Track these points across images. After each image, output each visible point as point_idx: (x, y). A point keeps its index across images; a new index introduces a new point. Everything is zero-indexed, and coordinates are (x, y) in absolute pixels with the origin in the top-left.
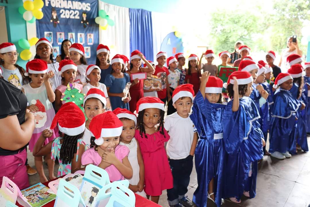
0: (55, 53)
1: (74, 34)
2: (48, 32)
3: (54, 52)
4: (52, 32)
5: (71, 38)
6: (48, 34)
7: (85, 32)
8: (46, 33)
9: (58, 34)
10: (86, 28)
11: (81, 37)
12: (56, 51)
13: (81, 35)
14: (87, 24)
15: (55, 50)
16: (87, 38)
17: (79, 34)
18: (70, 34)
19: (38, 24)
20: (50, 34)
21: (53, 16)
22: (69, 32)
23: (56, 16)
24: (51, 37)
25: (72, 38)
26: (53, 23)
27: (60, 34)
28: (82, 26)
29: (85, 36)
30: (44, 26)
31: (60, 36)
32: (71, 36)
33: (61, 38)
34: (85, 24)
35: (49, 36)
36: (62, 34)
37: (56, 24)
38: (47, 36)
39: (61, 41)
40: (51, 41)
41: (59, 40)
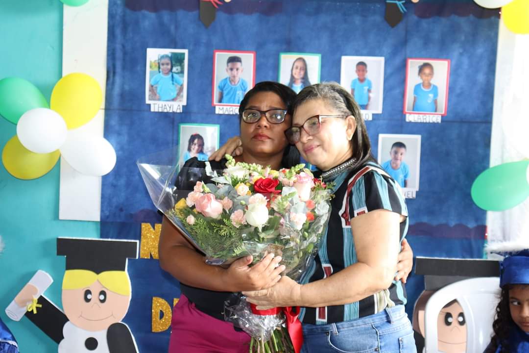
2: (168, 52)
3: (189, 149)
4: (186, 51)
6: (162, 57)
7: (387, 49)
8: (153, 54)
9: (221, 58)
10: (401, 29)
11: (362, 80)
12: (201, 145)
13: (362, 66)
14: (409, 2)
15: (193, 138)
16: (404, 81)
19: (119, 11)
20: (177, 60)
22: (289, 49)
24: (182, 72)
25: (305, 79)
28: (377, 18)
29: (389, 71)
30: (148, 19)
31: (232, 69)
32: (298, 70)
33: (237, 79)
34: (397, 2)
35: (169, 67)
36: (243, 60)
37: (216, 6)
38: (159, 68)
39: (234, 94)
40: (178, 94)
41: (225, 93)
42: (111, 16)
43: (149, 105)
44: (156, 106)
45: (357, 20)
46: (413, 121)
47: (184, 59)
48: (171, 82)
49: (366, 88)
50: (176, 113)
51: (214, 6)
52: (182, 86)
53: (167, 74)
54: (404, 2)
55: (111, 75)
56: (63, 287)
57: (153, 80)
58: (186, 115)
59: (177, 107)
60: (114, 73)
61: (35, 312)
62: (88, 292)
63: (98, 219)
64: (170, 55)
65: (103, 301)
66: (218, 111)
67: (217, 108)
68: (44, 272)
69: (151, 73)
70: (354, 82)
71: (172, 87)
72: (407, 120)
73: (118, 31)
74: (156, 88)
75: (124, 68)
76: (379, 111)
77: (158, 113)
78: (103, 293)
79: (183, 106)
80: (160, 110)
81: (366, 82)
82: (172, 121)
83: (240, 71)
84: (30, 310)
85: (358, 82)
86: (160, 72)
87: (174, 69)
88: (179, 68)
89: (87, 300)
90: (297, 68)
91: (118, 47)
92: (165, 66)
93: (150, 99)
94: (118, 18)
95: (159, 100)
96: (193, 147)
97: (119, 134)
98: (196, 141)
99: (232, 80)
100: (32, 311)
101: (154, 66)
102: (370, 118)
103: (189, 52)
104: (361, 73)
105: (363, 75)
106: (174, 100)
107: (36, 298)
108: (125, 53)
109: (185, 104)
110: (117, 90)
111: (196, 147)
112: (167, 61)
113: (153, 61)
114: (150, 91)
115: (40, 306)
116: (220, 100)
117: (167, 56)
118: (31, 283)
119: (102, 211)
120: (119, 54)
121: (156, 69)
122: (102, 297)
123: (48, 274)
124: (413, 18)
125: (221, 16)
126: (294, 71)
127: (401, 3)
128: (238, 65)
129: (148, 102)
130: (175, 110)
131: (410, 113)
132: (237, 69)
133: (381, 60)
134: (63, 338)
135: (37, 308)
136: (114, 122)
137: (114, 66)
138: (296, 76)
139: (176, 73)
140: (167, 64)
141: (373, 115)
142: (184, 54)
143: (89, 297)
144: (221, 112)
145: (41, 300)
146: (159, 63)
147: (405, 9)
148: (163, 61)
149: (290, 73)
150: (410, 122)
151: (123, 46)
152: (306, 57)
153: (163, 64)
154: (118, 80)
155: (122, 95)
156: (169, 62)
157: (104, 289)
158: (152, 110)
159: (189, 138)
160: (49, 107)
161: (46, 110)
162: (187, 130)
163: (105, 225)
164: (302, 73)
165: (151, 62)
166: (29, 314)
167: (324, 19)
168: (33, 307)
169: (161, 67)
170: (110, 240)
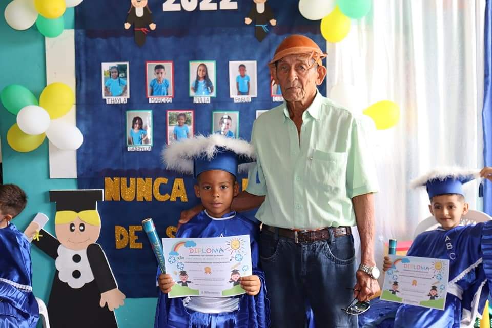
0: (136, 130)
1: (211, 66)
2: (115, 64)
3: (133, 127)
4: (127, 63)
5: (198, 78)
6: (112, 68)
7: (258, 55)
8: (106, 66)
9: (151, 66)
10: (266, 42)
11: (243, 76)
12: (141, 124)
13: (242, 67)
14: (270, 25)
15: (136, 119)
17: (234, 66)
18: (194, 66)
19: (82, 39)
20: (122, 69)
21: (134, 8)
22: (195, 59)
23: (145, 9)
24: (126, 77)
25: (206, 77)
26: (134, 30)
27: (159, 67)
28: (250, 36)
29: (260, 70)
30: (101, 44)
31: (158, 73)
32: (201, 72)
33: (162, 80)
34: (262, 25)
35: (117, 74)
36: (165, 67)
37: (146, 33)
38: (110, 75)
39: (161, 89)
40: (124, 92)
41: (155, 88)
42: (77, 43)
43: (105, 100)
44: (110, 100)
45: (237, 38)
46: (277, 101)
47: (126, 68)
48: (119, 84)
49: (246, 81)
50: (123, 104)
51: (144, 33)
52: (126, 86)
53: (116, 78)
54: (266, 25)
55: (79, 82)
56: (56, 223)
57: (106, 83)
58: (130, 105)
59: (123, 100)
60: (81, 80)
61: (38, 240)
62: (72, 225)
63: (76, 177)
64: (117, 66)
65: (82, 230)
66: (151, 101)
67: (150, 99)
68: (42, 214)
69: (105, 78)
70: (238, 78)
71: (120, 87)
72: (274, 101)
73: (82, 53)
74: (109, 88)
75: (87, 76)
76: (255, 96)
77: (111, 104)
78: (82, 225)
79: (128, 99)
80: (113, 103)
81: (246, 78)
82: (121, 109)
83: (163, 74)
84: (35, 239)
85: (240, 77)
86: (111, 77)
87: (120, 75)
88: (123, 74)
89: (72, 230)
90: (200, 70)
91: (83, 63)
92: (114, 74)
93: (105, 96)
94: (81, 44)
95: (112, 96)
96: (135, 125)
97: (86, 120)
98: (137, 121)
99: (158, 80)
100: (37, 239)
101: (106, 74)
102: (250, 101)
103: (129, 64)
104: (242, 72)
105: (244, 73)
106: (121, 95)
107: (38, 231)
108: (87, 67)
109: (128, 97)
110: (83, 91)
111: (138, 125)
112: (115, 70)
113: (106, 70)
114: (105, 90)
115: (41, 236)
116: (152, 94)
117: (115, 67)
118: (34, 221)
119: (78, 171)
120: (83, 68)
121: (109, 76)
122: (82, 228)
123: (45, 215)
124: (273, 35)
125: (149, 39)
126: (199, 72)
127: (265, 26)
128: (162, 70)
129: (104, 97)
130: (122, 102)
131: (275, 96)
132: (162, 73)
133: (255, 62)
134: (58, 256)
135: (40, 237)
136: (82, 112)
137: (81, 75)
138: (201, 76)
139: (123, 78)
140: (116, 72)
141: (252, 98)
142: (126, 65)
143: (73, 228)
144: (153, 102)
145: (42, 232)
146: (110, 72)
147: (268, 30)
148: (113, 70)
149: (196, 74)
150: (276, 102)
151: (86, 63)
152: (206, 63)
153: (113, 72)
154: (83, 84)
155: (87, 95)
156: (117, 71)
157: (83, 222)
158: (107, 103)
159: (132, 119)
160: (39, 105)
161: (37, 107)
162: (131, 115)
163: (80, 181)
164: (204, 73)
165: (105, 71)
166: (34, 242)
167: (216, 38)
168: (37, 237)
169: (112, 74)
170: (84, 190)
